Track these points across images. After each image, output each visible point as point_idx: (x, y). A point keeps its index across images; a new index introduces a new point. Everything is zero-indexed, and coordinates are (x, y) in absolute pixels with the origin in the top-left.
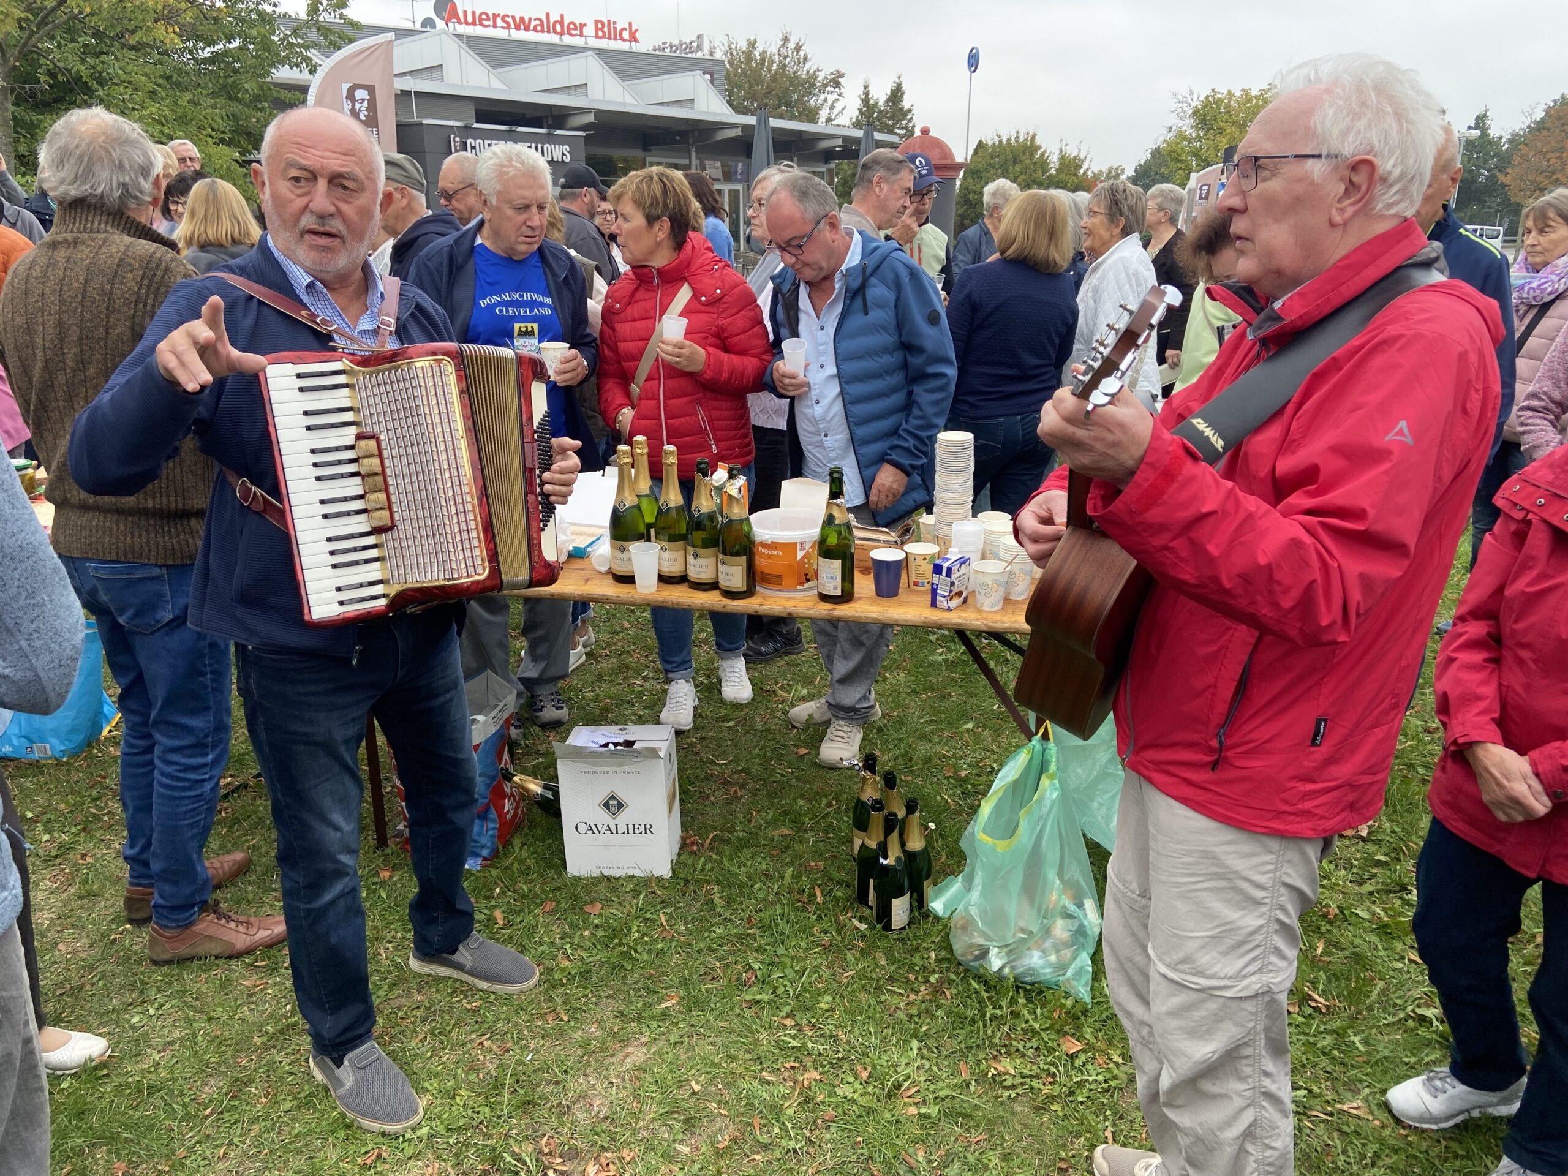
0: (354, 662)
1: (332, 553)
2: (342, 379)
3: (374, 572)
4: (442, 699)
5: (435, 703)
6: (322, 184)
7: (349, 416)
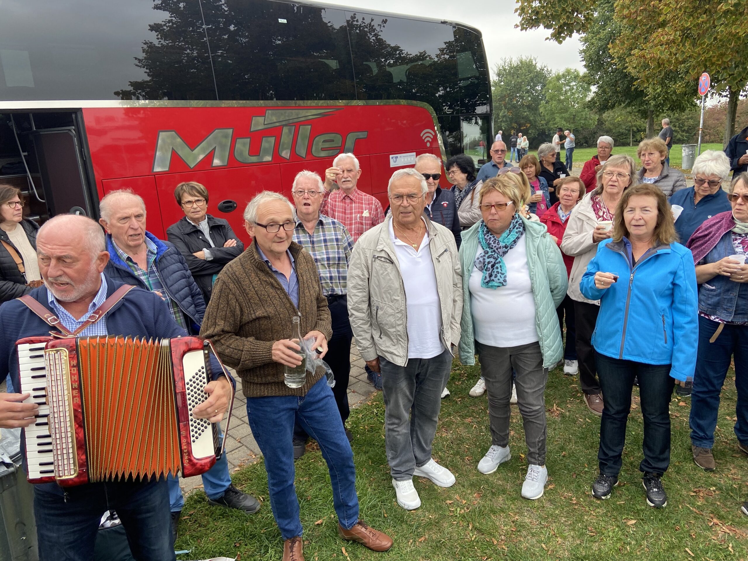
0: (65, 501)
1: (38, 444)
6: (53, 262)
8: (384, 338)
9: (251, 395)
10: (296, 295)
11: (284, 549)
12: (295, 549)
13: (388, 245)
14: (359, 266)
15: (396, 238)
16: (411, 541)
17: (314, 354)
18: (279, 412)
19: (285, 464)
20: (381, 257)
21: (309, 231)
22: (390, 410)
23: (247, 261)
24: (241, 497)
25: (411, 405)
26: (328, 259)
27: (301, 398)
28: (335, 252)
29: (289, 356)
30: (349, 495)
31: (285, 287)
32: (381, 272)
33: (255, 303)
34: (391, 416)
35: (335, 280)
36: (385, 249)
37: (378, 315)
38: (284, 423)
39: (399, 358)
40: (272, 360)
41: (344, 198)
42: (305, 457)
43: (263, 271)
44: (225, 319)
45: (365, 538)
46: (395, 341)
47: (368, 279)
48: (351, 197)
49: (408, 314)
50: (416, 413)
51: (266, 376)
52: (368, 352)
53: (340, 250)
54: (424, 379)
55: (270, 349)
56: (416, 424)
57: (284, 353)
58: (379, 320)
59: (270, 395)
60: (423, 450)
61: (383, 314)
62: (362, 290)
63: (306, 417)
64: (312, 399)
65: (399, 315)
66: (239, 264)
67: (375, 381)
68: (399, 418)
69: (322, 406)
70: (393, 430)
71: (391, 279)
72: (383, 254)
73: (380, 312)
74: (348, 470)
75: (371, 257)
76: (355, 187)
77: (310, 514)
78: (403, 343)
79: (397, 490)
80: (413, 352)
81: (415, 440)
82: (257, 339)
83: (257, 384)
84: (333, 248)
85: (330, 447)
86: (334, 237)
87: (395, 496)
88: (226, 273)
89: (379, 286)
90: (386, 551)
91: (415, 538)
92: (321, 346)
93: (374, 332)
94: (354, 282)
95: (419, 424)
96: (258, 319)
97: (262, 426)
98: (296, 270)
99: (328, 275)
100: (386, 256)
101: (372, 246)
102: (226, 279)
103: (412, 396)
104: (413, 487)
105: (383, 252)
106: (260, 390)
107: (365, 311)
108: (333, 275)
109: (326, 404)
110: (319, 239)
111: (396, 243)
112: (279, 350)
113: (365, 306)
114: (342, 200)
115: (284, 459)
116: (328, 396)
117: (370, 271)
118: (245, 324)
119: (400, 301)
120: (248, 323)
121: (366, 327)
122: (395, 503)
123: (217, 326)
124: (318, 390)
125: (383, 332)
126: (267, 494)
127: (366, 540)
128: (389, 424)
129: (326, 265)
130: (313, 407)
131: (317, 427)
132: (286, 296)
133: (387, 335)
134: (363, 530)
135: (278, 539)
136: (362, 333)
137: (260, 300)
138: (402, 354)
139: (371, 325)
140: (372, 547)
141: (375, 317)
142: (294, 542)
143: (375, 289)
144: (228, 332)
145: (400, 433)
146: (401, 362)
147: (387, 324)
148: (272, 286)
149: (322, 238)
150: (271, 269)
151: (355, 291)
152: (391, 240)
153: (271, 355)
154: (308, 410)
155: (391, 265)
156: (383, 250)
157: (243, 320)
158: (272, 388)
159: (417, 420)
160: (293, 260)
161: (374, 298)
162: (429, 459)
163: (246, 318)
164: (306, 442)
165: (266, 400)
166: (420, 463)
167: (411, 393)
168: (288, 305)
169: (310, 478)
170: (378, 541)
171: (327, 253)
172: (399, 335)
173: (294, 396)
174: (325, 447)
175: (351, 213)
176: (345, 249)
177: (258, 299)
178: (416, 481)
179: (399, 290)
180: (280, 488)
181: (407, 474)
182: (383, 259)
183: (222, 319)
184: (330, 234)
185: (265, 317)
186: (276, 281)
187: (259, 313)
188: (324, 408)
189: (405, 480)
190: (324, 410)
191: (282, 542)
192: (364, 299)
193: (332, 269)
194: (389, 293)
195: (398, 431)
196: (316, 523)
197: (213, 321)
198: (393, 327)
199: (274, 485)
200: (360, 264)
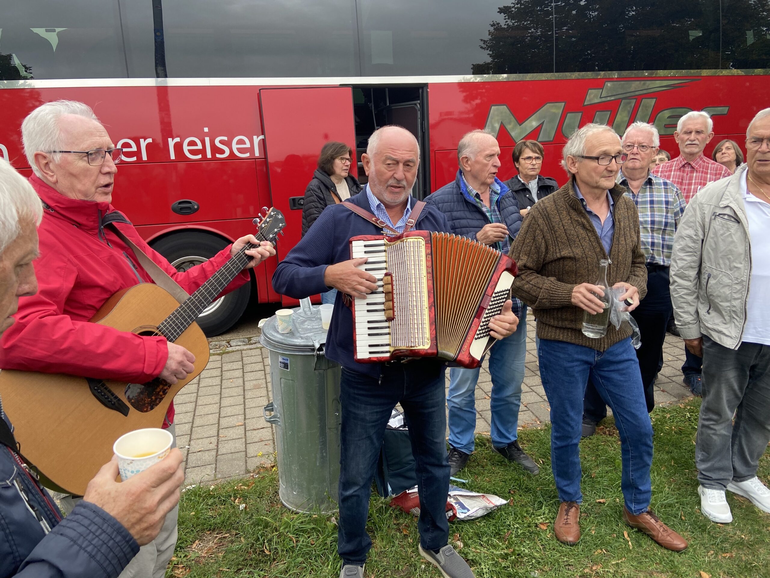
0: (380, 382)
1: (369, 328)
2: (383, 248)
3: (385, 340)
4: (430, 410)
5: (426, 411)
6: (401, 165)
7: (383, 265)
8: (713, 313)
9: (545, 335)
10: (608, 240)
11: (559, 512)
12: (570, 514)
13: (736, 200)
14: (692, 224)
15: (748, 193)
16: (712, 552)
17: (622, 306)
18: (572, 361)
19: (572, 419)
20: (725, 215)
21: (633, 190)
22: (708, 402)
23: (560, 199)
24: (522, 456)
25: (738, 403)
26: (653, 222)
27: (599, 353)
28: (662, 216)
29: (590, 300)
30: (641, 477)
31: (598, 231)
32: (721, 232)
33: (562, 242)
34: (708, 410)
35: (658, 246)
36: (730, 205)
37: (709, 285)
38: (576, 375)
39: (729, 339)
40: (571, 302)
41: (684, 166)
42: (595, 437)
43: (576, 210)
44: (528, 254)
45: (654, 530)
46: (727, 318)
47: (703, 240)
48: (694, 165)
49: (750, 286)
50: (744, 414)
51: (563, 320)
52: (689, 328)
53: (669, 215)
54: (761, 374)
55: (571, 291)
56: (741, 429)
57: (585, 297)
58: (709, 290)
59: (565, 340)
60: (746, 463)
61: (716, 284)
62: (693, 253)
63: (602, 377)
64: (611, 358)
65: (738, 287)
66: (552, 199)
67: (693, 385)
68: (718, 413)
69: (623, 369)
70: (708, 427)
71: (733, 242)
72: (727, 211)
73: (712, 282)
74: (644, 448)
75: (710, 214)
76: (701, 153)
77: (592, 491)
78: (739, 323)
79: (702, 498)
80: (751, 335)
81: (736, 447)
82: (559, 280)
83: (553, 326)
84: (660, 210)
85: (625, 416)
86: (664, 199)
87: (699, 503)
88: (537, 208)
89: (715, 250)
90: (678, 552)
91: (718, 552)
92: (632, 298)
93: (701, 306)
94: (683, 243)
95: (745, 429)
96: (563, 258)
97: (552, 372)
98: (613, 214)
99: (650, 240)
100: (732, 214)
101: (714, 202)
102: (536, 214)
103: (742, 392)
104: (724, 499)
105: (728, 209)
106: (555, 333)
107: (692, 279)
108: (656, 241)
109: (627, 368)
110: (644, 199)
111: (747, 199)
112: (580, 292)
113: (693, 273)
114: (680, 169)
115: (572, 414)
116: (631, 360)
117: (706, 230)
118: (549, 263)
119: (743, 269)
120: (552, 262)
121: (690, 298)
122: (698, 511)
123: (520, 261)
124: (621, 350)
125: (712, 306)
126: (548, 459)
127: (654, 533)
128: (704, 419)
129: (649, 229)
130: (612, 368)
131: (614, 391)
132: (597, 239)
133: (718, 311)
134: (653, 521)
135: (554, 500)
136: (684, 305)
137: (568, 240)
138: (733, 334)
139: (698, 298)
140: (660, 542)
141: (704, 287)
142: (570, 507)
143: (709, 253)
144: (529, 269)
145: (718, 433)
146: (731, 344)
147: (720, 296)
148: (584, 227)
149: (649, 199)
150: (585, 209)
151: (682, 255)
152: (741, 194)
153: (570, 297)
154: (606, 369)
155: (736, 225)
156: (728, 206)
157: (547, 259)
158: (568, 335)
159: (742, 424)
160: (612, 203)
161: (707, 265)
162: (753, 476)
163: (550, 257)
164: (598, 424)
165: (560, 345)
166: (739, 477)
167: (741, 388)
168: (598, 250)
169: (596, 458)
170: (669, 538)
171: (652, 216)
172: (734, 311)
173: (591, 349)
174: (620, 415)
175: (690, 184)
176: (676, 214)
177: (566, 238)
178: (730, 496)
179: (742, 257)
180: (564, 444)
181: (721, 484)
182: (726, 217)
183: (526, 254)
184: (659, 195)
185: (570, 258)
186: (588, 221)
187: (565, 253)
188: (624, 372)
189: (715, 489)
190: (624, 374)
191: (558, 504)
192: (693, 264)
193: (655, 235)
194: (729, 259)
195: (715, 430)
196: (598, 501)
197: (517, 255)
198: (728, 301)
199: (557, 438)
200: (694, 222)
